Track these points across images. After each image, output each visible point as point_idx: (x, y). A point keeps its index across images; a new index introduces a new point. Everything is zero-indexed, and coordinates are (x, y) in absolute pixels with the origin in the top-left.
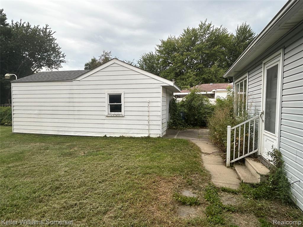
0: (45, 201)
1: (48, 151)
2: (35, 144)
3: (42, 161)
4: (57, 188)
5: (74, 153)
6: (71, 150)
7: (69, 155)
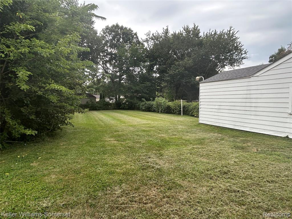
0: (214, 179)
1: (223, 141)
2: (213, 134)
3: (217, 149)
4: (225, 173)
5: (247, 148)
6: (244, 145)
7: (241, 149)
